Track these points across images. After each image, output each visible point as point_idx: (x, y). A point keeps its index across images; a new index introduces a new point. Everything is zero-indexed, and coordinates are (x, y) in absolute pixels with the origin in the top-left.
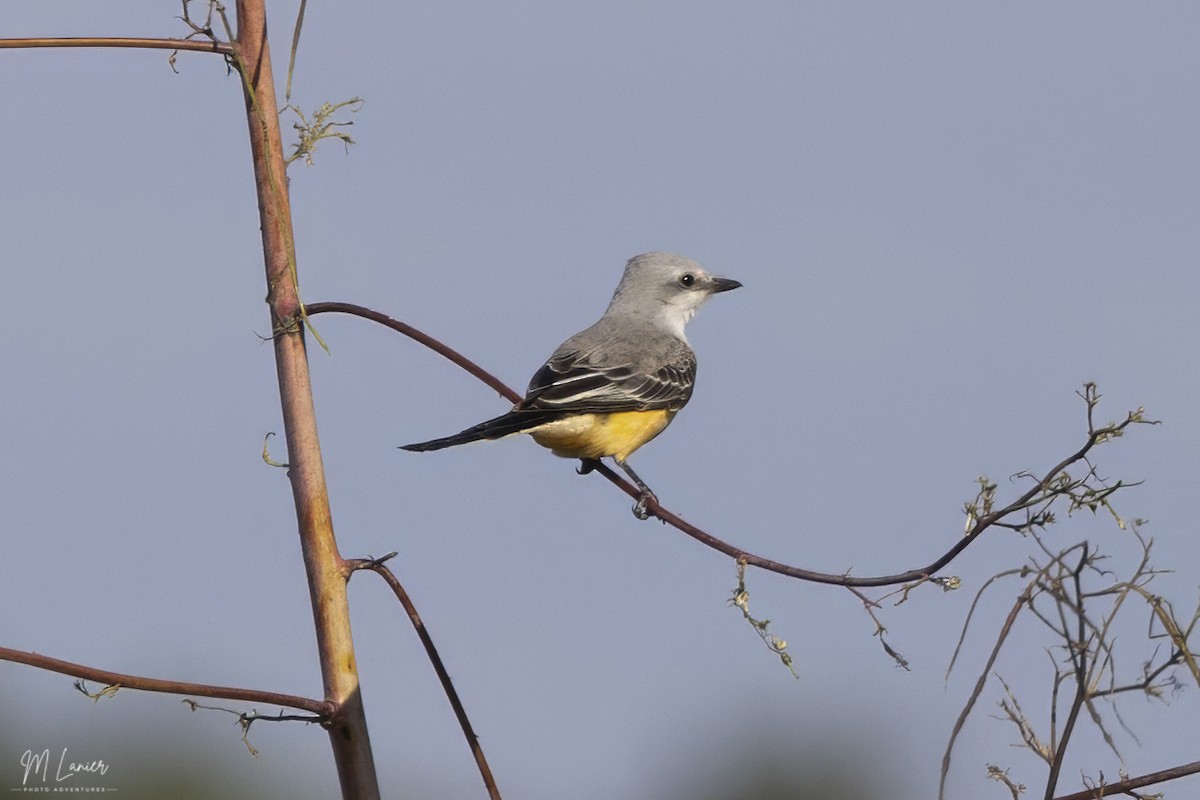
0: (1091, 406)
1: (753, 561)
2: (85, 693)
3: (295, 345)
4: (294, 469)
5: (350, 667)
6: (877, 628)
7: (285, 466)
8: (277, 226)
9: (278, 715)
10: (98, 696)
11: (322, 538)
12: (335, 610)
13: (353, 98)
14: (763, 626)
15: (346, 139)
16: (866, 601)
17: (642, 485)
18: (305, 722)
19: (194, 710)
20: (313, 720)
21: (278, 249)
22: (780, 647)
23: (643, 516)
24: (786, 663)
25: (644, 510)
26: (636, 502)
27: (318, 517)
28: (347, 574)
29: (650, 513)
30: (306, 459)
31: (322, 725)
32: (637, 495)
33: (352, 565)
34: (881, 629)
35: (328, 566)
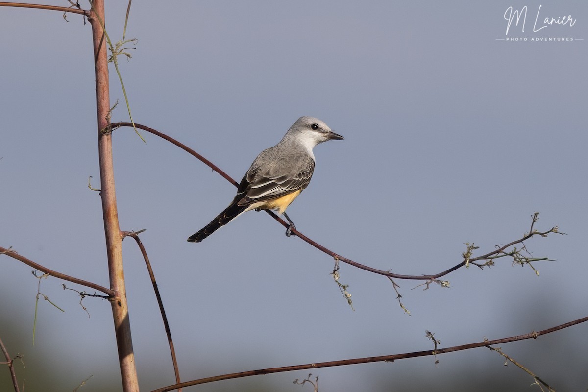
0: (534, 222)
1: (342, 258)
2: (36, 276)
3: (108, 139)
4: (103, 192)
5: (122, 276)
6: (398, 296)
7: (99, 190)
8: (103, 89)
9: (93, 294)
10: (41, 278)
11: (114, 221)
12: (117, 252)
13: (133, 38)
14: (344, 287)
15: (128, 56)
16: (394, 283)
17: (291, 222)
18: (102, 298)
19: (64, 289)
20: (106, 298)
21: (103, 98)
22: (348, 296)
23: (289, 234)
24: (350, 303)
25: (290, 232)
26: (286, 229)
27: (112, 212)
28: (123, 237)
29: (292, 233)
30: (109, 188)
31: (109, 300)
32: (287, 226)
33: (125, 234)
34: (400, 296)
35: (115, 234)
